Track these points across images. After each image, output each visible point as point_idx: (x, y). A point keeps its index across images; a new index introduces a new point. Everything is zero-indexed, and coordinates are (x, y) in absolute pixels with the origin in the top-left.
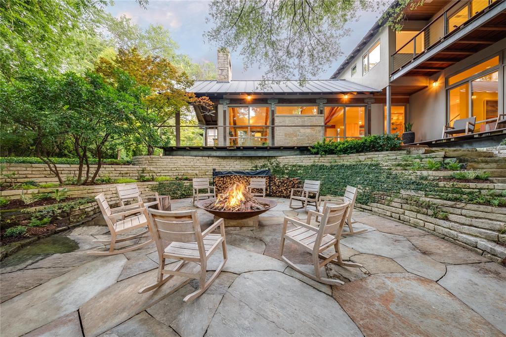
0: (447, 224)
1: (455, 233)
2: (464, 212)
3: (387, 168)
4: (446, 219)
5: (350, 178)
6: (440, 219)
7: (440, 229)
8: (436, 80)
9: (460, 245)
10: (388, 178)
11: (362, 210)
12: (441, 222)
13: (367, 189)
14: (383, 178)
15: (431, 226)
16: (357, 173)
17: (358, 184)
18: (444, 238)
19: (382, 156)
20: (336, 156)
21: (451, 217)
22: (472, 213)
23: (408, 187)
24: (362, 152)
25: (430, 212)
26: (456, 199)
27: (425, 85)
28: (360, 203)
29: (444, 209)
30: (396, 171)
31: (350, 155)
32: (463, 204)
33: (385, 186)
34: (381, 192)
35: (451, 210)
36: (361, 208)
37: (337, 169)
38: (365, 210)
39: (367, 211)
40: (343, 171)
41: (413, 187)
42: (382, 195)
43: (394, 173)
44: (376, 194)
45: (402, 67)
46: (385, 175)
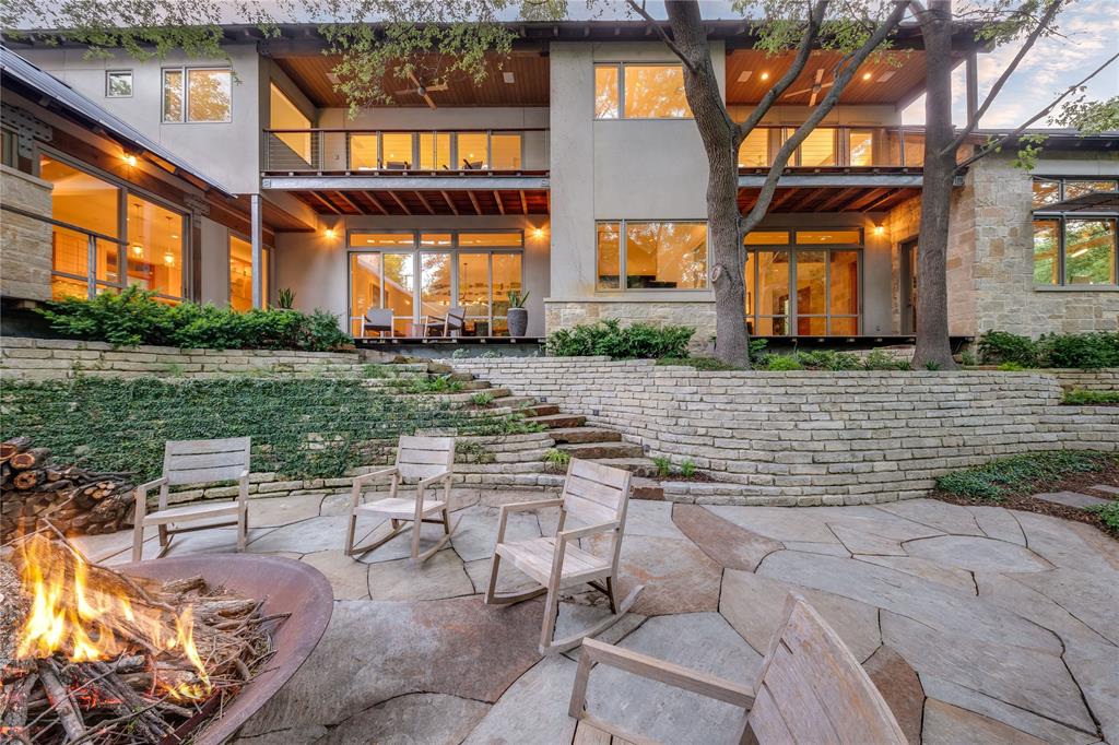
0: (498, 467)
1: (511, 476)
2: (506, 447)
3: (376, 389)
4: (493, 461)
5: (277, 418)
6: (487, 463)
7: (490, 478)
8: (331, 227)
9: (520, 489)
10: (387, 410)
11: (330, 491)
12: (491, 467)
13: (338, 438)
14: (375, 410)
15: (476, 478)
16: (301, 403)
17: (308, 431)
18: (496, 489)
19: (317, 361)
20: (175, 350)
21: (499, 457)
22: (513, 447)
23: (429, 423)
24: (262, 346)
25: (470, 457)
26: (495, 433)
27: (312, 226)
28: (321, 475)
29: (487, 449)
30: (400, 396)
31: (227, 352)
32: (503, 438)
33: (384, 426)
34: (374, 441)
35: (494, 448)
36: (325, 487)
37: (225, 393)
38: (337, 490)
39: (342, 490)
40: (248, 400)
41: (436, 422)
42: (379, 446)
43: (397, 400)
44: (363, 447)
45: (296, 174)
46: (379, 405)
